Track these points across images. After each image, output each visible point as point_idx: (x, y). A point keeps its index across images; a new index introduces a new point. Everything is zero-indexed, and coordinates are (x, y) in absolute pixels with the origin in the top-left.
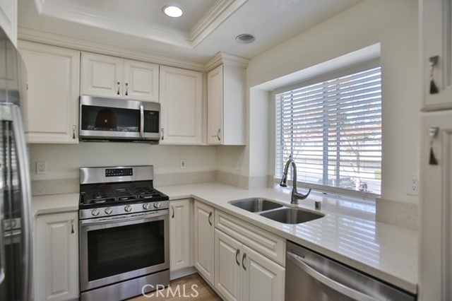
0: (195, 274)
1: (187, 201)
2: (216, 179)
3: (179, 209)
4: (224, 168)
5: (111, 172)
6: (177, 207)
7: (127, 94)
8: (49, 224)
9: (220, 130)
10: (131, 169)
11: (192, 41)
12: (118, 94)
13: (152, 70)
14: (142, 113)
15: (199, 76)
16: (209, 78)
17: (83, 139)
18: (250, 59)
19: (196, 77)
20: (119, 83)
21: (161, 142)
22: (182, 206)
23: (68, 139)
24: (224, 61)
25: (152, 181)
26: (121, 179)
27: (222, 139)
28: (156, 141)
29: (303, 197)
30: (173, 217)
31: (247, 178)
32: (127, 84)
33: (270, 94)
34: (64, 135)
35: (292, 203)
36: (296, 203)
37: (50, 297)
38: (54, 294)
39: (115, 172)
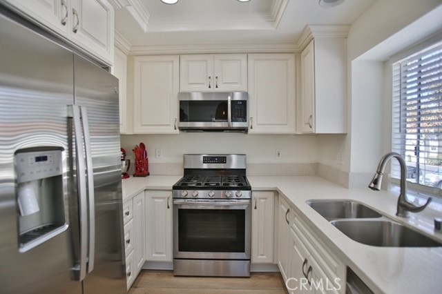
0: (277, 273)
1: (272, 194)
2: (316, 172)
3: (263, 201)
4: (325, 161)
5: (207, 159)
6: (260, 199)
7: (217, 87)
8: (153, 198)
9: (311, 116)
10: (225, 157)
11: (274, 21)
12: (210, 87)
13: (240, 60)
14: (229, 103)
15: (291, 58)
16: (302, 58)
17: (182, 129)
18: (351, 25)
19: (287, 60)
20: (210, 78)
21: (250, 131)
22: (266, 199)
23: (171, 130)
24: (314, 35)
25: (245, 169)
27: (313, 127)
28: (244, 130)
29: (416, 210)
30: (256, 208)
31: (347, 174)
32: (217, 77)
33: (385, 63)
34: (168, 127)
35: (397, 214)
36: (404, 216)
37: (154, 255)
38: (157, 253)
39: (211, 160)
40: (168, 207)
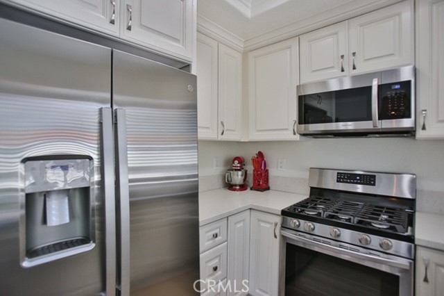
5: (344, 177)
7: (354, 68)
8: (259, 220)
10: (375, 176)
12: (343, 70)
14: (375, 89)
17: (304, 134)
20: (342, 57)
21: (420, 134)
23: (289, 136)
26: (360, 188)
28: (408, 133)
32: (354, 54)
34: (286, 132)
37: (257, 291)
38: (261, 290)
39: (349, 178)
40: (276, 237)
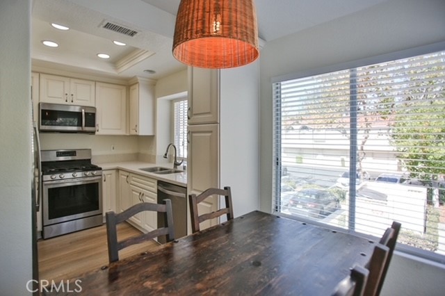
1: (114, 171)
2: (138, 158)
3: (109, 176)
4: (143, 151)
5: (60, 154)
6: (107, 174)
7: (72, 101)
9: (136, 126)
12: (67, 101)
13: (90, 85)
14: (83, 114)
16: (131, 90)
19: (122, 89)
20: (66, 94)
21: (97, 133)
22: (111, 174)
24: (139, 81)
25: (90, 159)
27: (138, 131)
28: (93, 133)
29: (179, 164)
30: (105, 181)
31: (155, 156)
32: (72, 95)
33: (171, 102)
39: (63, 154)
